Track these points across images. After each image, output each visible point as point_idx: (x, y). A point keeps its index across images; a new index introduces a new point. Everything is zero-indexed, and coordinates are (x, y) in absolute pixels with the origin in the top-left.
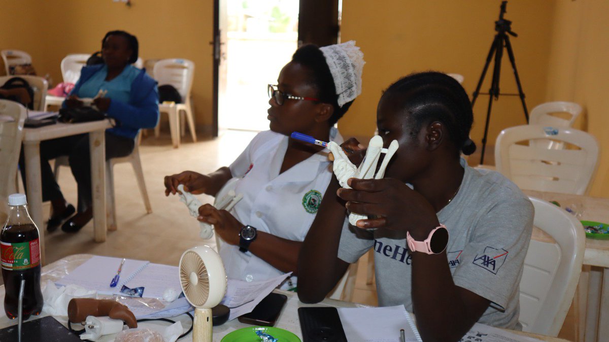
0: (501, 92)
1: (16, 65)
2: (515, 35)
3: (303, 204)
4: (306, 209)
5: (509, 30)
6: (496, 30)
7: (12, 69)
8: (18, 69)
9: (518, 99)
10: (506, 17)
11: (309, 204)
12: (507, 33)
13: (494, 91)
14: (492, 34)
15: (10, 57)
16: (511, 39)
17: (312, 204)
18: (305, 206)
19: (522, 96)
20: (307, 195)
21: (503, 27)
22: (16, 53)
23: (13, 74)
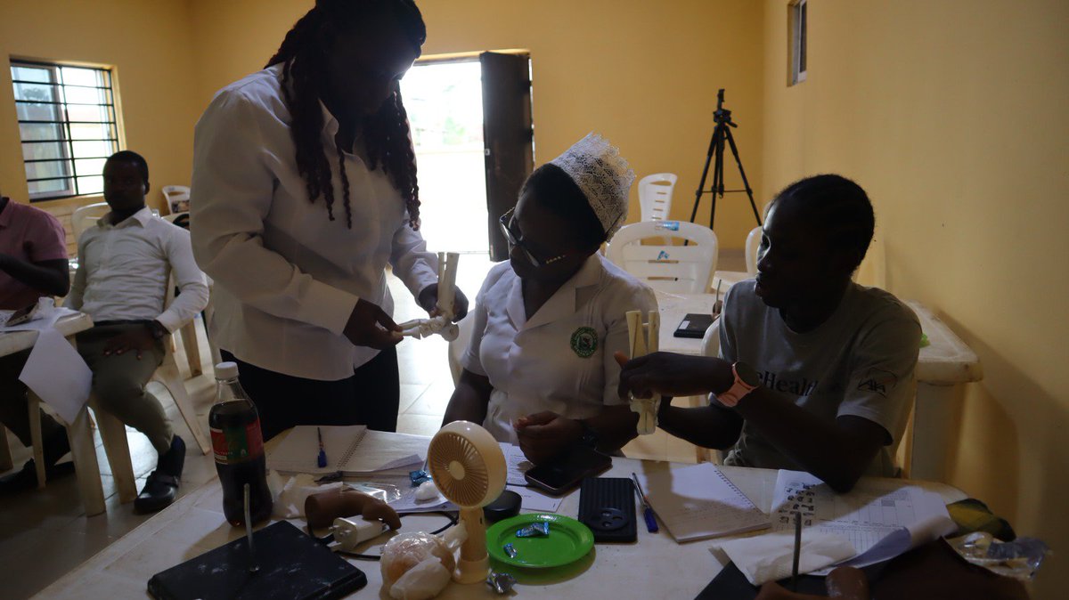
0: (725, 189)
1: (179, 202)
2: (735, 126)
3: (573, 348)
4: (578, 353)
5: (729, 120)
6: (715, 121)
7: (175, 206)
8: (181, 205)
9: (745, 194)
10: (725, 106)
11: (581, 346)
12: (727, 124)
13: (719, 189)
14: (711, 126)
15: (172, 194)
16: (732, 129)
17: (585, 346)
18: (575, 351)
19: (749, 191)
20: (574, 335)
21: (723, 118)
22: (178, 188)
23: (177, 212)
